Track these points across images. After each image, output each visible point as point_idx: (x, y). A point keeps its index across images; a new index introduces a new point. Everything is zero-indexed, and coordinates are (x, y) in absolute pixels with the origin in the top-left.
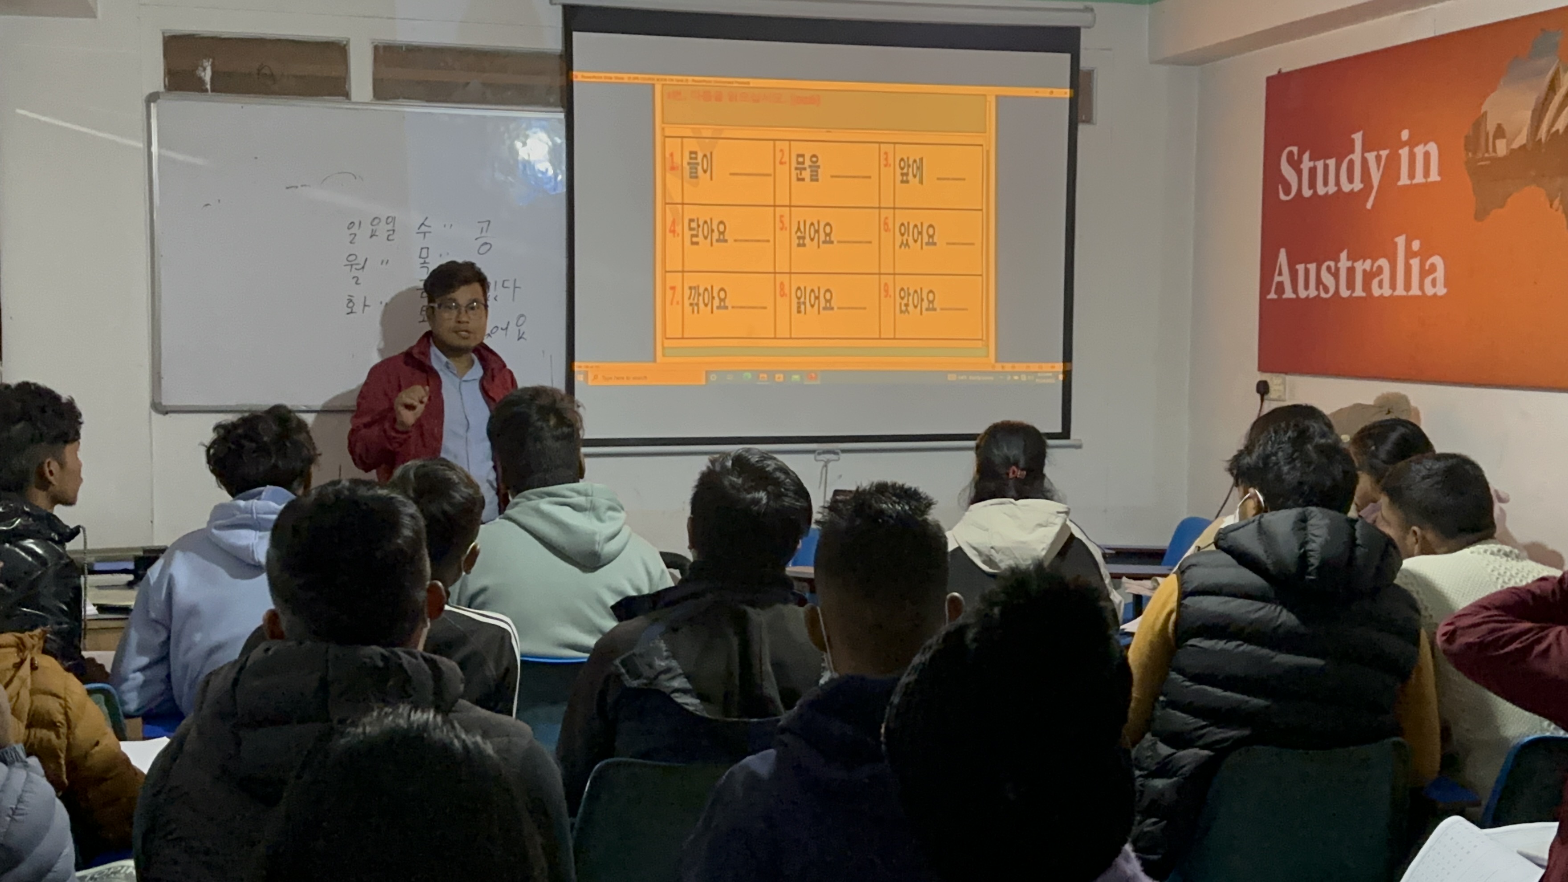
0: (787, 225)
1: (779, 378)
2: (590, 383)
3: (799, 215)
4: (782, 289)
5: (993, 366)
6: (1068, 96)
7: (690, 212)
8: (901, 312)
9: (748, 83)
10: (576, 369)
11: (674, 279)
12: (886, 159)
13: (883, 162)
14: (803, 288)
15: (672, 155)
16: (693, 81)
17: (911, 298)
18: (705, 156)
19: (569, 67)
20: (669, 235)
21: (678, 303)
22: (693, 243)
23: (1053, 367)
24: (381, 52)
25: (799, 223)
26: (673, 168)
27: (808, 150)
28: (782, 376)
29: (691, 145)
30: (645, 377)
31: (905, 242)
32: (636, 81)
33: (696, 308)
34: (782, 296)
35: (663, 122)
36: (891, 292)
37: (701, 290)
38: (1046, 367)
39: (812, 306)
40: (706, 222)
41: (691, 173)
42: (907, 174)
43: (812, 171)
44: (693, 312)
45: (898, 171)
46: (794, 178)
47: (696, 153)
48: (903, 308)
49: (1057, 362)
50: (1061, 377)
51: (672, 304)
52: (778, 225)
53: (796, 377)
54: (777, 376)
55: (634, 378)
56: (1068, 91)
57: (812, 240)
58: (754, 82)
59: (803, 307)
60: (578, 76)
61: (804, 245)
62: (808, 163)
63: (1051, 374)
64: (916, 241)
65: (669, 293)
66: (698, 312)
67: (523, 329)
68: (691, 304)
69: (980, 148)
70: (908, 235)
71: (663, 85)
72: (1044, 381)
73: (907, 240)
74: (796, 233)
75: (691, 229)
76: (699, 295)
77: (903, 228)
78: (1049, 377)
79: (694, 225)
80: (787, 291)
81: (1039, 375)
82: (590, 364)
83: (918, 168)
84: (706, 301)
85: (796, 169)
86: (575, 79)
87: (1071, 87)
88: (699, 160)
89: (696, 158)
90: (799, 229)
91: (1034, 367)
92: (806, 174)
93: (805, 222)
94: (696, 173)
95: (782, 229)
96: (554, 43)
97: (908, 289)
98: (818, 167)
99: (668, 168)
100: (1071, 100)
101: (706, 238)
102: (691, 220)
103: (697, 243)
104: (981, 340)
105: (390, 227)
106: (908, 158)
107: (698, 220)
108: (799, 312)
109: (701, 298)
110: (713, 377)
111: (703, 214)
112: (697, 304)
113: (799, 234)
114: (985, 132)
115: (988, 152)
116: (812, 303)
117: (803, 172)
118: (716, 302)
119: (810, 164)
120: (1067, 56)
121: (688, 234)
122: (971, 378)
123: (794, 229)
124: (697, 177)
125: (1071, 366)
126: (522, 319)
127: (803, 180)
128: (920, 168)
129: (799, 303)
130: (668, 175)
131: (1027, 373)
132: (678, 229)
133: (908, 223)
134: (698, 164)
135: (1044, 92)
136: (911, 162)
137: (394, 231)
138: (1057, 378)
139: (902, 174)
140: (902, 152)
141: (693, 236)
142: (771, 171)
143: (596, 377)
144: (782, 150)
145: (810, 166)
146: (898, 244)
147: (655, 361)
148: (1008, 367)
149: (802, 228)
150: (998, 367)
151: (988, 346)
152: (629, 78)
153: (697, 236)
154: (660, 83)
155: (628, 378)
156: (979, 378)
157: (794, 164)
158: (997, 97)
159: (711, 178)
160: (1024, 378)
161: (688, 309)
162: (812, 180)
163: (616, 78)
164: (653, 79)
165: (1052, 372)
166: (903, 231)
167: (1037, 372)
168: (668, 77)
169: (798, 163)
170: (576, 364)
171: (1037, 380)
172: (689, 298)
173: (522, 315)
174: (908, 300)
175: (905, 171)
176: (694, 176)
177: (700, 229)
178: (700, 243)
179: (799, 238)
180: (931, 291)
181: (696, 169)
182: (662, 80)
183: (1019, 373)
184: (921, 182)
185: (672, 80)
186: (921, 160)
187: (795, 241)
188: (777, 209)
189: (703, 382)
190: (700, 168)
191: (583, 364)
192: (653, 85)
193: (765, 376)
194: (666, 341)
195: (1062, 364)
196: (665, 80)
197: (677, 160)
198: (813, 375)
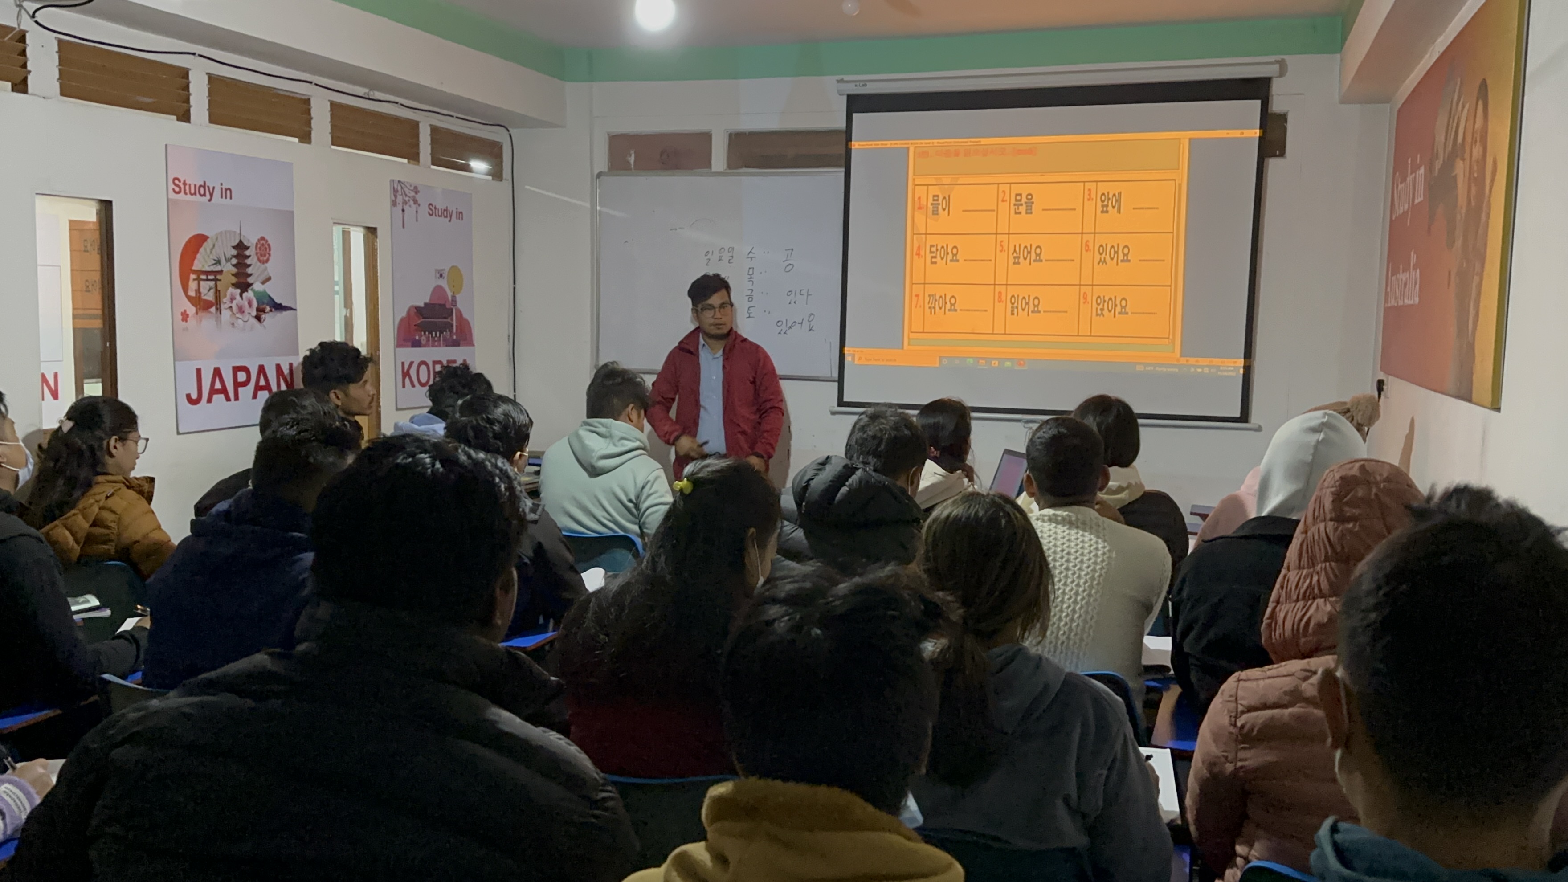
0: (1006, 248)
1: (995, 363)
2: (856, 362)
3: (1015, 240)
4: (1000, 297)
5: (1178, 360)
6: (1258, 135)
7: (931, 240)
8: (1097, 315)
9: (980, 141)
10: (846, 352)
11: (917, 289)
12: (1089, 195)
13: (1086, 197)
14: (1016, 296)
15: (919, 198)
16: (938, 143)
17: (1106, 304)
18: (945, 198)
19: (849, 139)
20: (915, 257)
21: (920, 307)
22: (932, 263)
23: (1235, 362)
24: (733, 137)
25: (1015, 246)
26: (920, 208)
27: (1024, 190)
28: (997, 362)
29: (934, 190)
30: (895, 360)
31: (1103, 259)
32: (896, 146)
33: (933, 310)
34: (999, 302)
35: (914, 175)
36: (1089, 299)
37: (937, 298)
38: (1229, 362)
39: (1023, 310)
40: (943, 247)
41: (933, 211)
42: (1107, 206)
43: (1027, 206)
44: (931, 313)
45: (1099, 204)
46: (1013, 212)
47: (938, 196)
48: (1099, 312)
49: (1240, 358)
50: (1241, 371)
51: (916, 307)
52: (999, 248)
53: (1008, 364)
54: (993, 362)
55: (887, 360)
56: (1258, 131)
57: (1025, 259)
58: (984, 141)
59: (1016, 310)
60: (855, 145)
61: (1019, 263)
62: (1024, 200)
63: (1232, 368)
64: (1112, 259)
65: (914, 299)
66: (935, 313)
67: (812, 323)
68: (930, 308)
69: (1173, 182)
70: (1106, 254)
71: (916, 147)
72: (1226, 374)
73: (1105, 258)
74: (1013, 254)
75: (931, 252)
76: (936, 300)
77: (1101, 249)
78: (1232, 371)
79: (934, 249)
80: (1003, 298)
81: (1221, 368)
82: (856, 349)
83: (1116, 201)
84: (941, 305)
85: (1015, 205)
86: (853, 147)
87: (1261, 128)
88: (940, 201)
89: (937, 200)
90: (1015, 250)
91: (1216, 361)
92: (1023, 209)
93: (1020, 245)
94: (937, 211)
95: (1001, 251)
96: (842, 124)
97: (1104, 297)
98: (1033, 203)
99: (916, 208)
100: (1260, 138)
101: (942, 259)
102: (932, 246)
103: (935, 263)
104: (1168, 338)
105: (730, 254)
106: (1108, 193)
107: (937, 245)
108: (1013, 314)
109: (937, 303)
110: (945, 362)
111: (940, 241)
112: (934, 308)
113: (1015, 255)
114: (1178, 169)
115: (1180, 185)
116: (1023, 307)
117: (1020, 207)
118: (948, 306)
119: (1026, 200)
120: (1259, 102)
121: (929, 256)
122: (1157, 369)
123: (1012, 250)
124: (937, 214)
126: (812, 317)
127: (1020, 213)
128: (1118, 201)
129: (1012, 307)
130: (916, 213)
131: (1210, 367)
132: (922, 253)
133: (1106, 245)
134: (939, 204)
135: (1235, 134)
136: (1111, 196)
137: (732, 257)
138: (1239, 371)
139: (1103, 206)
140: (1103, 188)
141: (932, 257)
142: (995, 208)
143: (860, 359)
144: (1004, 191)
145: (1026, 203)
146: (1097, 260)
147: (903, 348)
148: (1192, 361)
149: (1017, 250)
150: (1183, 361)
151: (1174, 344)
152: (891, 144)
153: (935, 257)
154: (913, 146)
155: (883, 360)
156: (1164, 369)
157: (1013, 202)
158: (1190, 139)
159: (949, 215)
160: (1206, 370)
161: (927, 310)
162: (1027, 213)
163: (882, 144)
164: (908, 144)
165: (1234, 367)
166: (1101, 251)
167: (1220, 366)
168: (919, 141)
169: (1016, 200)
170: (846, 349)
171: (1219, 373)
172: (929, 303)
173: (812, 314)
174: (1103, 305)
175: (1106, 203)
176: (935, 212)
177: (939, 252)
178: (938, 263)
179: (1015, 258)
181: (938, 208)
182: (915, 144)
183: (1202, 367)
184: (1119, 211)
185: (922, 143)
186: (1120, 194)
187: (1011, 260)
188: (998, 236)
189: (937, 365)
190: (940, 207)
191: (851, 349)
192: (908, 148)
193: (984, 362)
194: (911, 334)
195: (1242, 360)
196: (917, 143)
197: (923, 202)
198: (1022, 362)
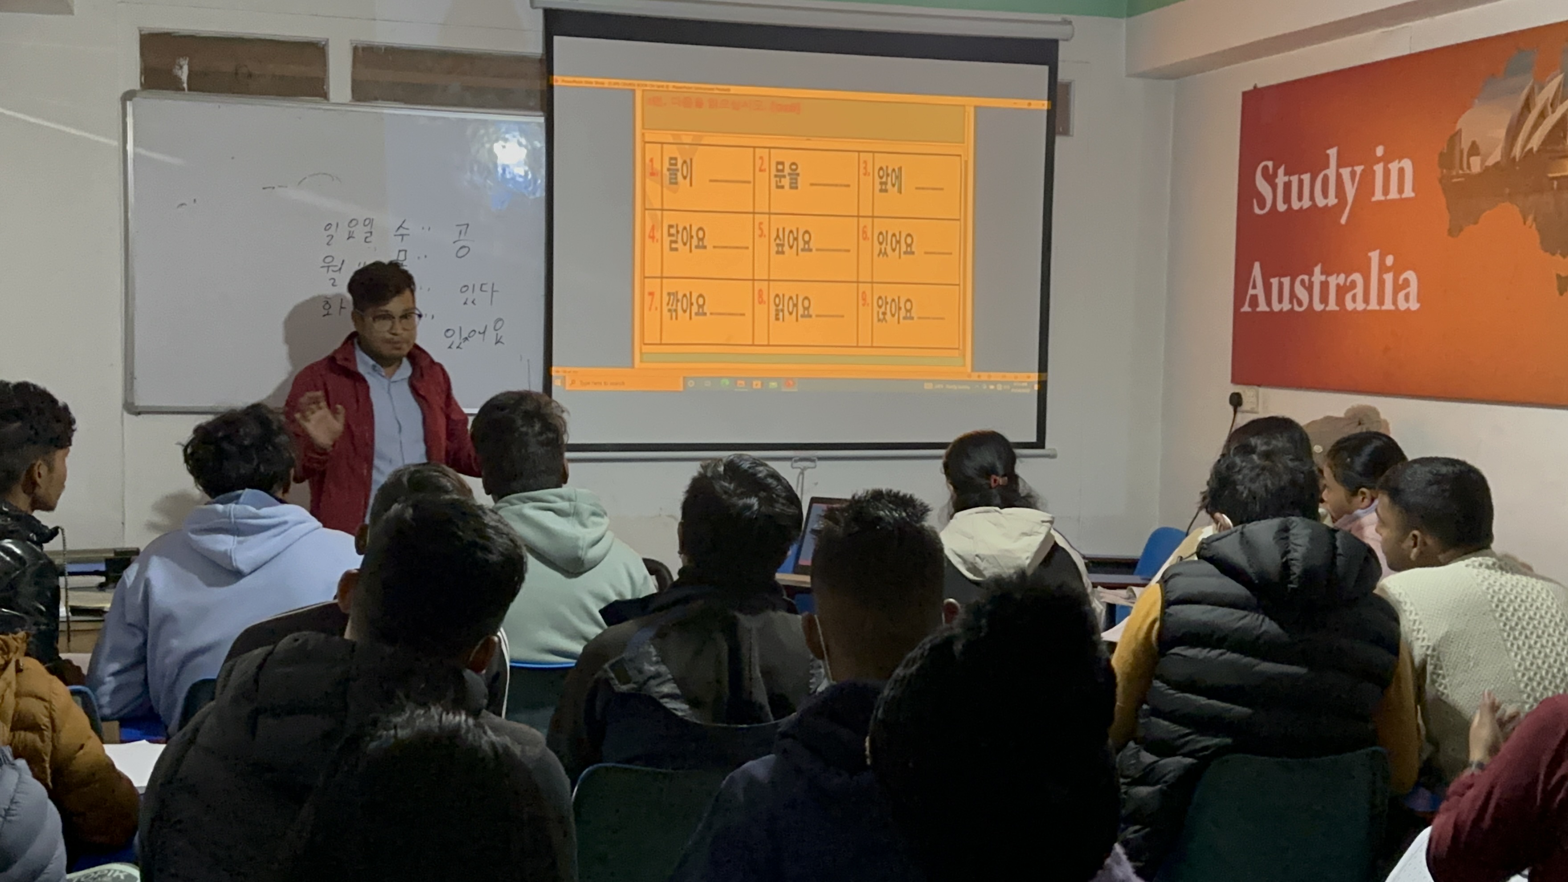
0: (766, 232)
1: (757, 385)
2: (567, 388)
3: (777, 222)
4: (760, 296)
5: (969, 376)
6: (1046, 107)
7: (669, 218)
8: (879, 320)
9: (729, 90)
10: (554, 374)
11: (652, 285)
12: (865, 168)
13: (862, 171)
14: (781, 296)
15: (651, 160)
16: (674, 87)
17: (888, 307)
18: (685, 162)
19: (550, 72)
20: (648, 241)
21: (656, 309)
22: (672, 249)
23: (1029, 377)
24: (360, 51)
25: (778, 230)
26: (652, 174)
27: (788, 157)
28: (759, 383)
29: (671, 151)
30: (623, 383)
31: (883, 251)
32: (616, 86)
33: (674, 314)
34: (760, 303)
35: (643, 128)
36: (869, 300)
37: (680, 297)
38: (1022, 376)
39: (791, 313)
40: (685, 228)
41: (670, 179)
42: (886, 183)
43: (791, 179)
44: (671, 318)
45: (877, 180)
46: (773, 185)
47: (676, 159)
48: (881, 316)
49: (1033, 372)
50: (1036, 387)
51: (650, 309)
52: (758, 232)
53: (773, 385)
54: (754, 383)
55: (612, 384)
56: (1046, 103)
57: (791, 247)
58: (734, 89)
59: (781, 314)
60: (559, 80)
61: (783, 253)
62: (787, 171)
63: (1026, 384)
64: (894, 250)
65: (648, 298)
66: (676, 318)
67: (500, 333)
68: (670, 310)
69: (958, 158)
70: (887, 244)
71: (643, 91)
72: (1020, 391)
73: (885, 249)
74: (775, 240)
75: (670, 235)
76: (678, 301)
77: (881, 237)
78: (1025, 387)
79: (673, 231)
80: (765, 298)
81: (1015, 384)
82: (568, 369)
83: (897, 177)
84: (685, 307)
85: (776, 176)
86: (555, 84)
87: (1049, 99)
88: (679, 166)
89: (676, 164)
90: (778, 236)
91: (1010, 376)
92: (786, 182)
93: (784, 229)
94: (676, 178)
95: (761, 236)
96: (536, 49)
97: (886, 298)
98: (798, 174)
99: (647, 174)
100: (1048, 111)
101: (685, 244)
102: (670, 226)
103: (676, 249)
104: (958, 349)
105: (368, 229)
106: (887, 167)
107: (677, 226)
108: (777, 319)
109: (679, 304)
110: (691, 384)
111: (682, 220)
112: (676, 311)
113: (778, 241)
114: (963, 143)
115: (966, 162)
116: (791, 310)
117: (783, 180)
118: (695, 308)
119: (790, 171)
120: (1046, 68)
121: (667, 240)
122: (948, 387)
123: (774, 235)
124: (676, 183)
125: (1047, 376)
126: (500, 323)
127: (783, 187)
128: (899, 177)
129: (777, 310)
130: (647, 180)
131: (1002, 383)
132: (658, 235)
133: (887, 232)
134: (677, 170)
135: (1022, 104)
136: (890, 171)
137: (371, 233)
138: (1033, 387)
139: (881, 183)
140: (881, 160)
141: (672, 242)
142: (751, 179)
143: (573, 382)
144: (761, 158)
145: (789, 174)
146: (876, 252)
147: (633, 366)
148: (984, 376)
149: (781, 236)
150: (975, 377)
151: (964, 356)
152: (610, 83)
153: (676, 242)
154: (641, 88)
155: (605, 383)
156: (955, 387)
157: (774, 172)
158: (976, 107)
159: (691, 185)
160: (1000, 387)
161: (666, 313)
162: (791, 188)
163: (597, 83)
164: (634, 85)
165: (1029, 383)
166: (881, 240)
167: (1013, 382)
168: (648, 83)
169: (778, 170)
170: (554, 369)
171: (1013, 390)
172: (668, 304)
173: (501, 319)
174: (886, 309)
175: (884, 180)
176: (674, 182)
177: (680, 236)
178: (680, 250)
179: (778, 245)
180: (908, 300)
181: (676, 174)
182: (643, 85)
183: (995, 383)
184: (900, 191)
185: (653, 86)
186: (900, 169)
187: (774, 248)
188: (757, 216)
189: (681, 389)
190: (679, 174)
191: (560, 369)
192: (634, 91)
193: (743, 382)
194: (644, 347)
195: (1037, 374)
196: (646, 85)
197: (657, 166)
198: (791, 382)
